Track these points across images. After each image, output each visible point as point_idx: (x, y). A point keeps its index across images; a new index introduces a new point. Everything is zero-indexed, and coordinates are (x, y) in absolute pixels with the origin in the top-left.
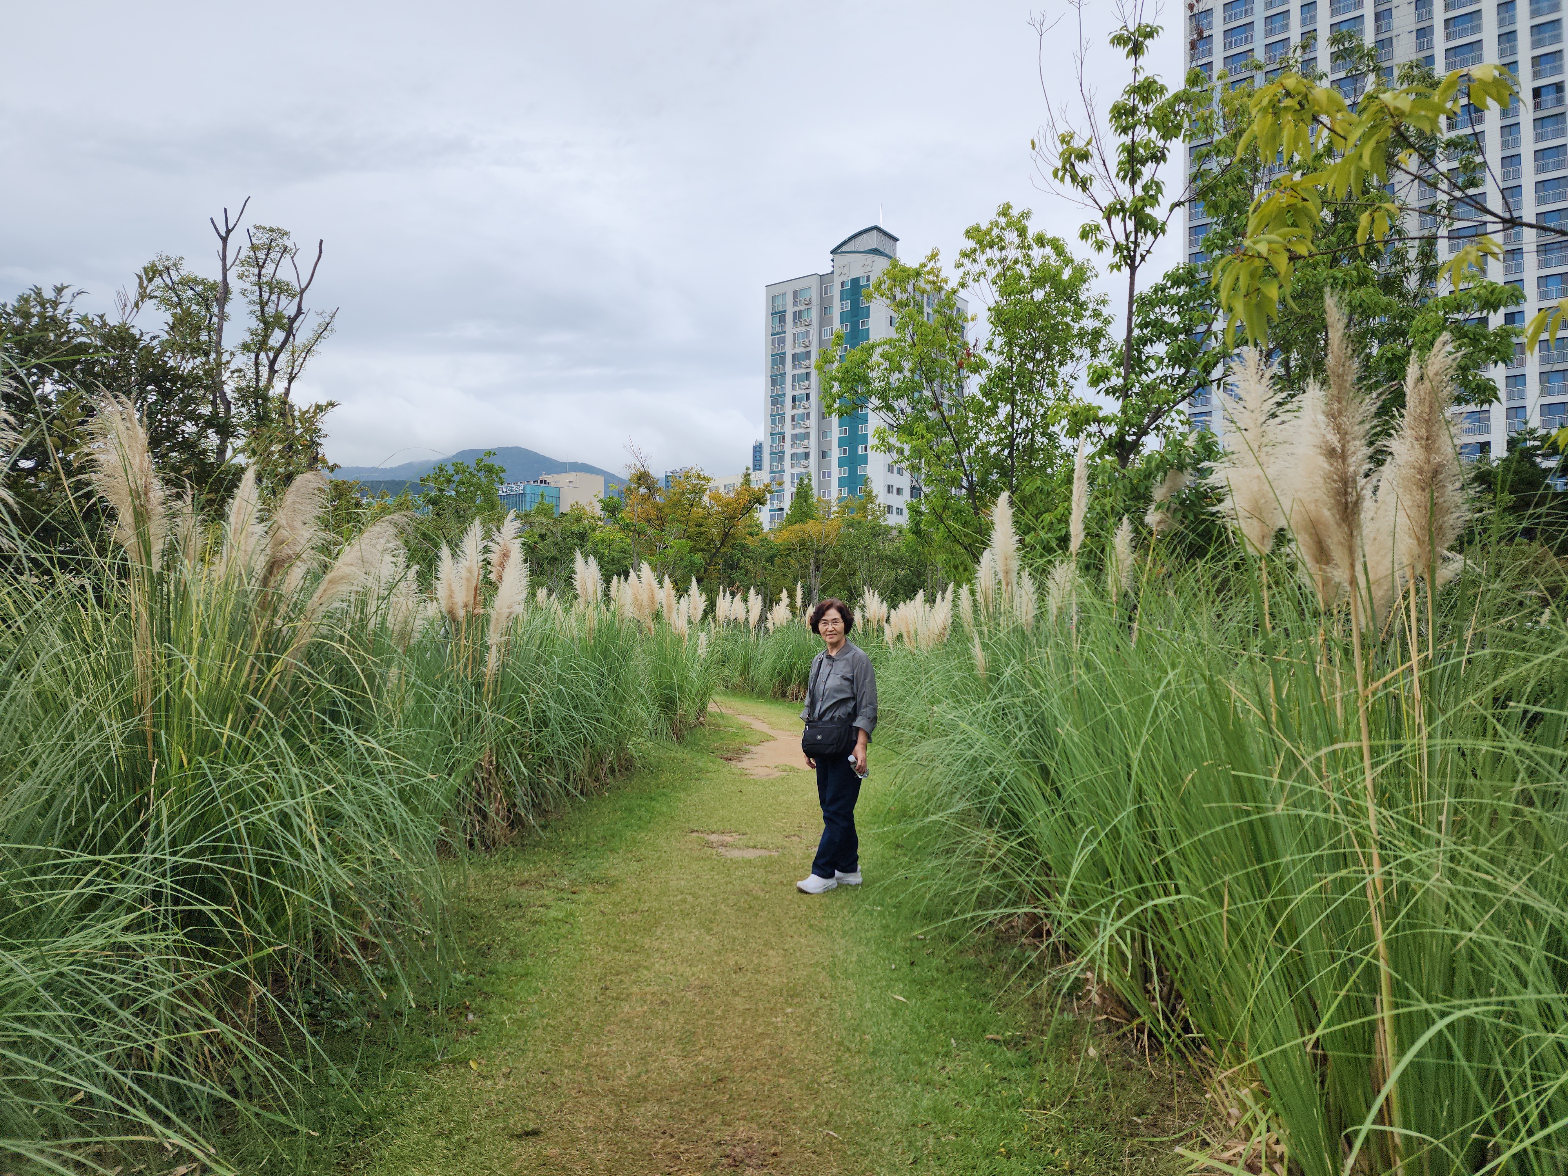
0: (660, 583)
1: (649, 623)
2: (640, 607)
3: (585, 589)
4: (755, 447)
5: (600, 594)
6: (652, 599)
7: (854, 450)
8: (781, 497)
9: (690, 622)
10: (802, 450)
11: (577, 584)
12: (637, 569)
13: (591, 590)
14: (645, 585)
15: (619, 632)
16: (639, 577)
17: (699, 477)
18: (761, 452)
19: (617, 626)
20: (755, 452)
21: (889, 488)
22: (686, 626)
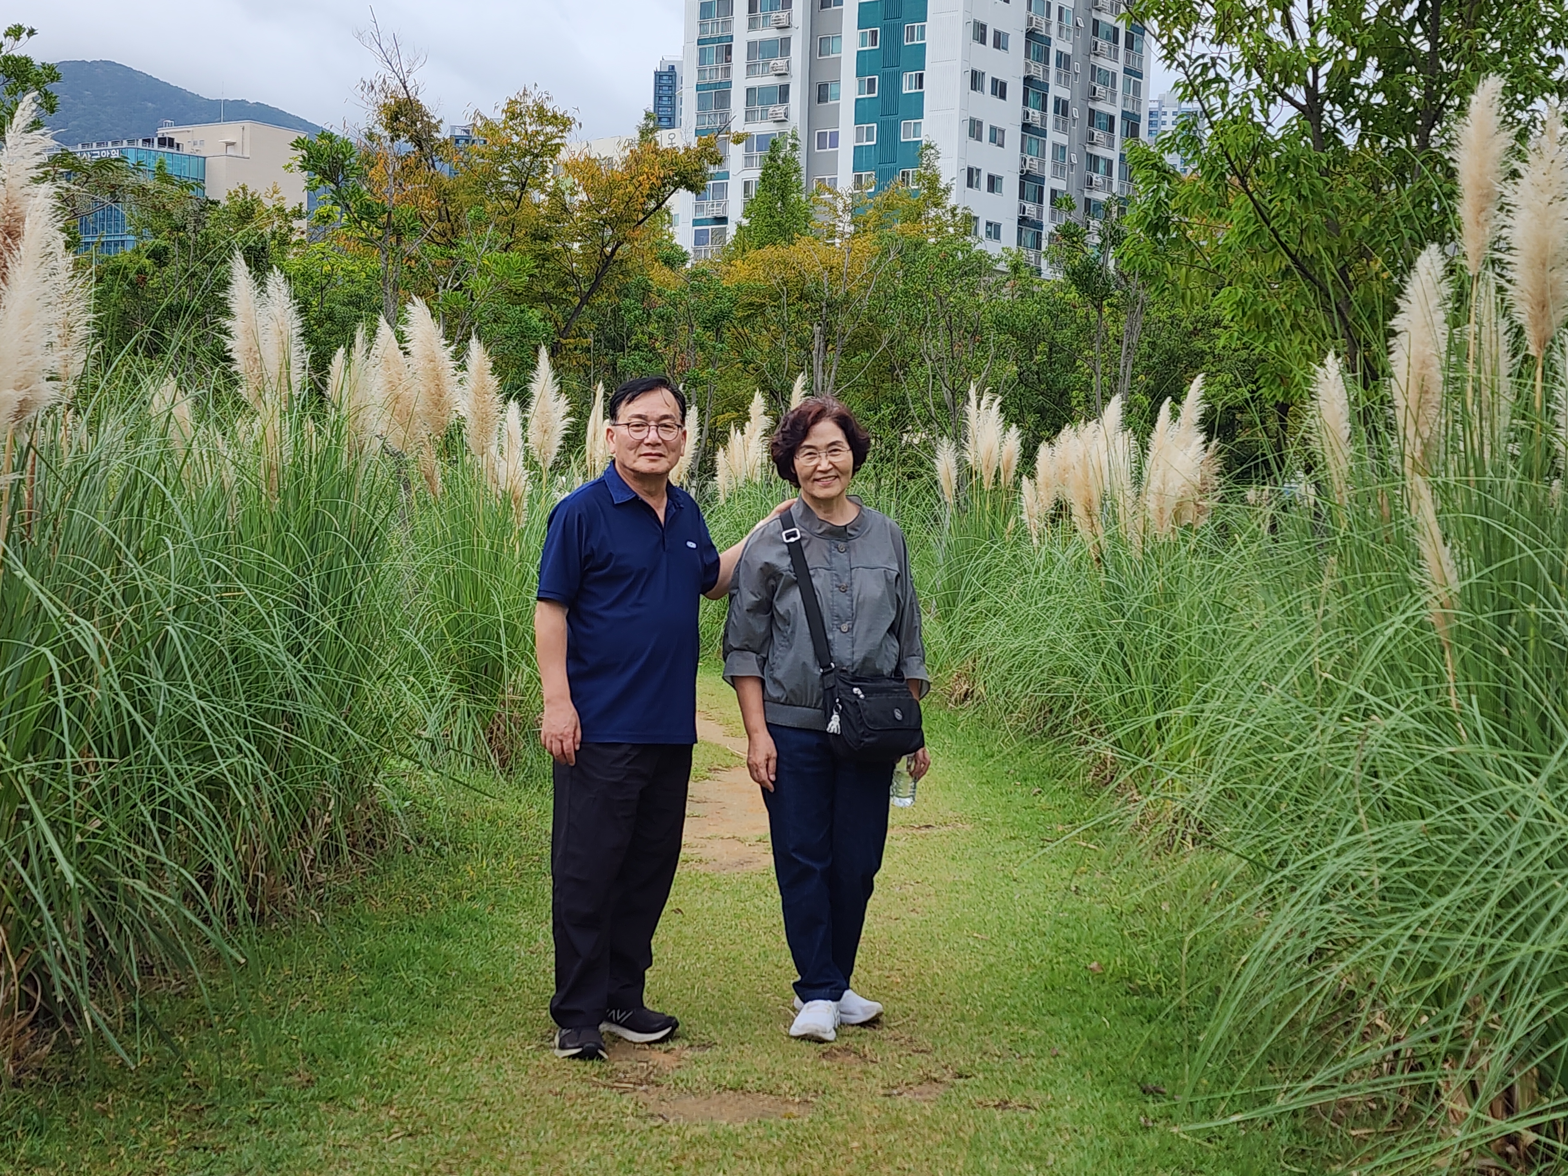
0: (460, 355)
1: (430, 460)
2: (407, 419)
3: (256, 356)
4: (658, 76)
5: (298, 376)
6: (438, 400)
7: (892, 84)
8: (722, 189)
9: (531, 464)
10: (771, 81)
11: (236, 346)
12: (397, 320)
13: (272, 365)
14: (417, 360)
15: (349, 480)
16: (401, 338)
17: (541, 115)
18: (672, 87)
19: (344, 465)
20: (658, 86)
21: (972, 176)
22: (523, 475)
